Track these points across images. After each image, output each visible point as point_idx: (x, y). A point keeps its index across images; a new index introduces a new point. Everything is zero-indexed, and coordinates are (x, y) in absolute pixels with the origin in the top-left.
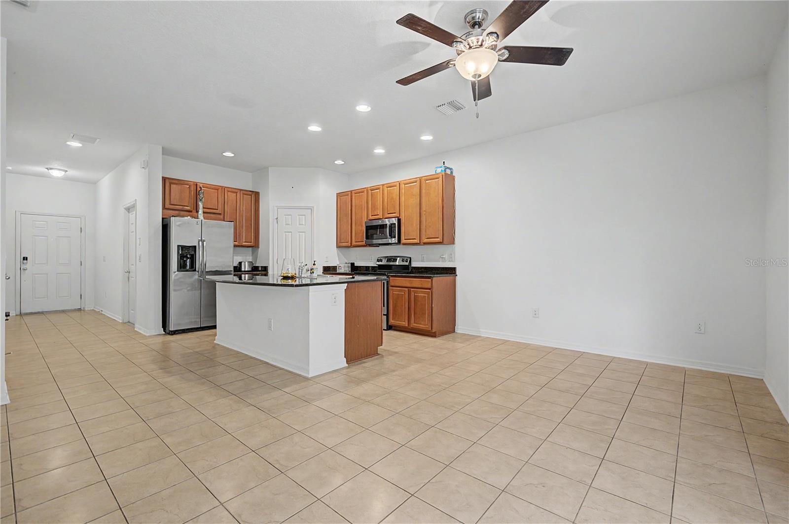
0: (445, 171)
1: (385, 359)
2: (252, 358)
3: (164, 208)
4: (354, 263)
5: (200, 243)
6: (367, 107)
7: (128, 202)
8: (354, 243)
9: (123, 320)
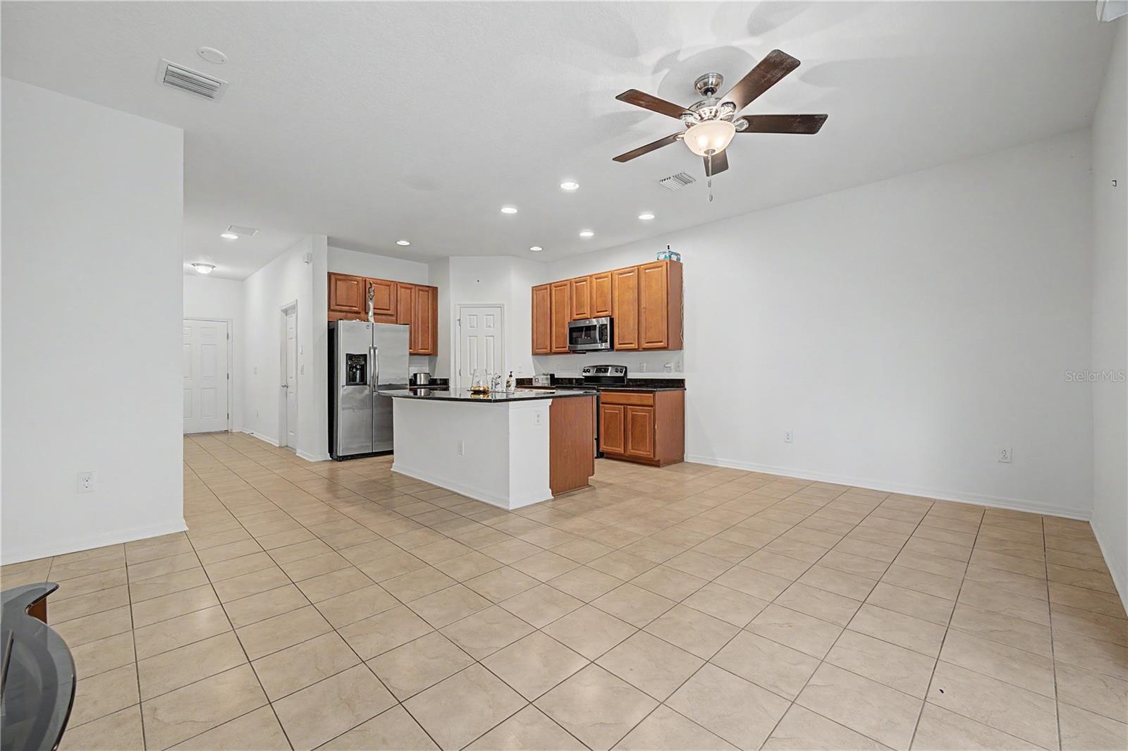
0: (670, 257)
1: (597, 491)
2: (439, 488)
3: (329, 309)
4: (554, 375)
5: (372, 351)
6: (573, 184)
7: (287, 302)
8: (554, 349)
9: (280, 443)
